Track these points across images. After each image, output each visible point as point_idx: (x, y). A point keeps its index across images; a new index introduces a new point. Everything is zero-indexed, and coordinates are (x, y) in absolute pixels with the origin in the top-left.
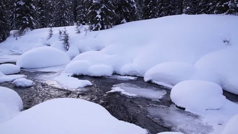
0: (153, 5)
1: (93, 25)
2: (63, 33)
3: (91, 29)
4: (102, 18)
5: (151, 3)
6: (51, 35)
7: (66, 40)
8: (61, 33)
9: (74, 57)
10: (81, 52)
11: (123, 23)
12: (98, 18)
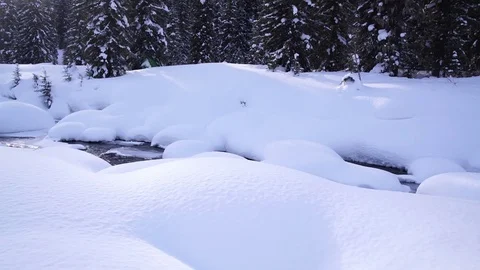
0: (208, 33)
1: (95, 69)
2: (41, 79)
3: (90, 74)
4: (108, 59)
5: (204, 29)
6: (17, 81)
7: (47, 92)
8: (36, 78)
9: (60, 119)
10: (72, 111)
11: (145, 67)
12: (102, 58)
